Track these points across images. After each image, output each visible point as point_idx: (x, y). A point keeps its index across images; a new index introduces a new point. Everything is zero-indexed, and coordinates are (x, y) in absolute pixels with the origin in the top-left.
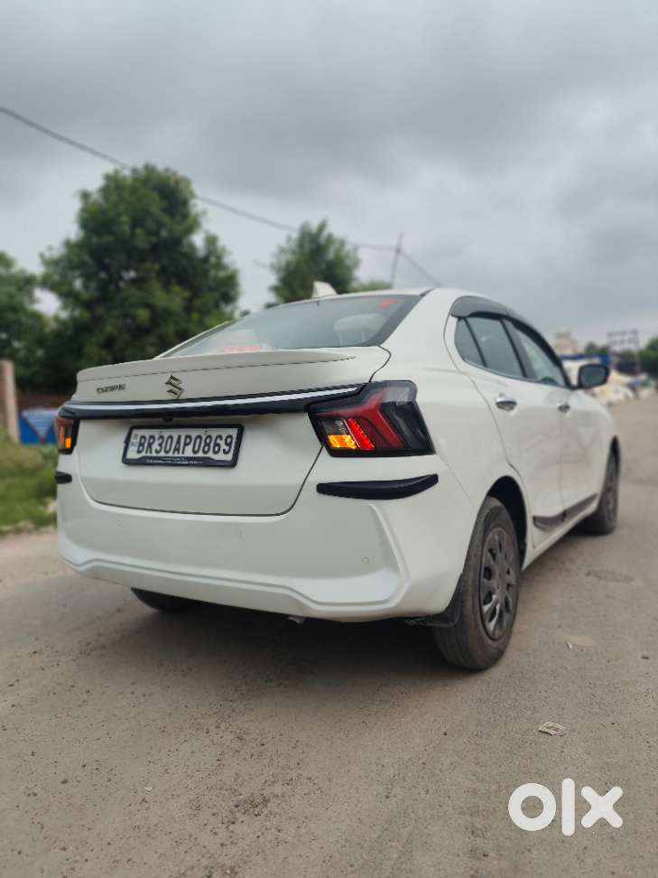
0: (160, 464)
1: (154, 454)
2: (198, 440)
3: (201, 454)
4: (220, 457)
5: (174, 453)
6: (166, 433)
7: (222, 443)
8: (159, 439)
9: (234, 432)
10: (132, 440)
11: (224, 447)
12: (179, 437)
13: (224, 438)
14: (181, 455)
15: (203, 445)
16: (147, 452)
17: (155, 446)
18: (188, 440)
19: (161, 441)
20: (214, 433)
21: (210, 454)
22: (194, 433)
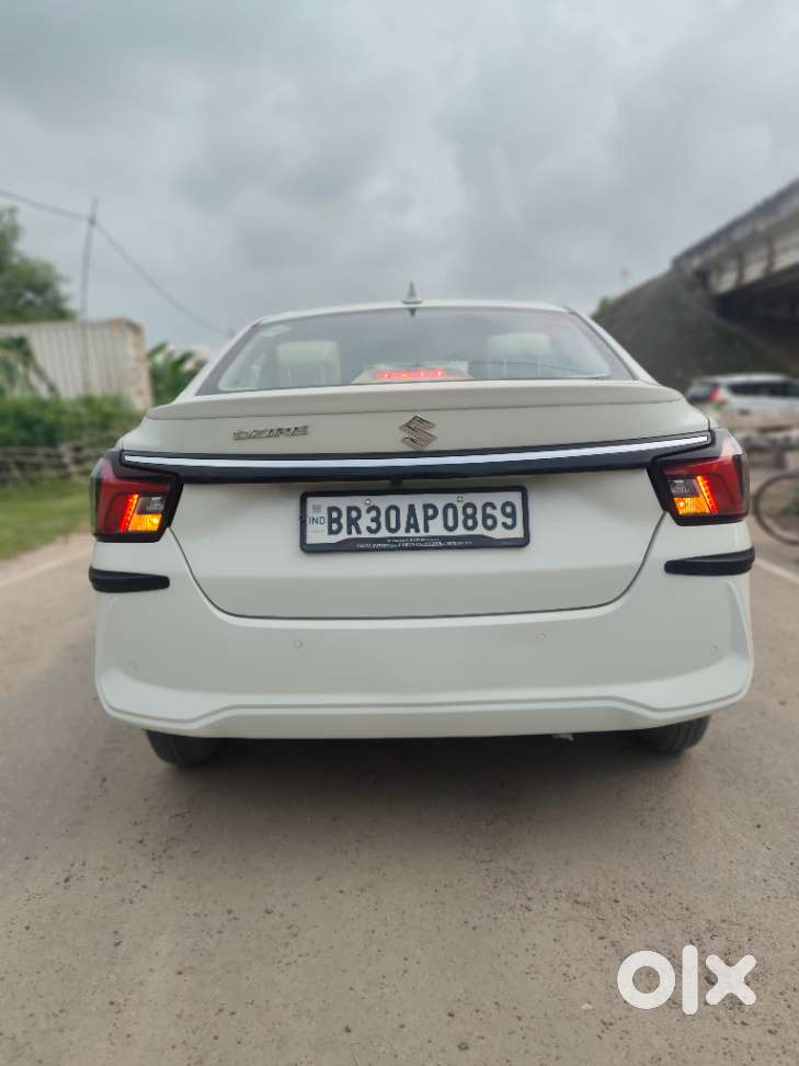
0: (382, 550)
1: (365, 534)
2: (450, 511)
3: (461, 531)
4: (499, 533)
5: (407, 530)
6: (383, 502)
7: (497, 513)
8: (369, 511)
9: (515, 498)
10: (310, 513)
11: (501, 519)
12: (412, 509)
13: (499, 507)
14: (422, 533)
15: (461, 517)
16: (349, 532)
17: (365, 521)
18: (430, 512)
19: (373, 514)
20: (479, 499)
21: (480, 530)
22: (440, 501)
